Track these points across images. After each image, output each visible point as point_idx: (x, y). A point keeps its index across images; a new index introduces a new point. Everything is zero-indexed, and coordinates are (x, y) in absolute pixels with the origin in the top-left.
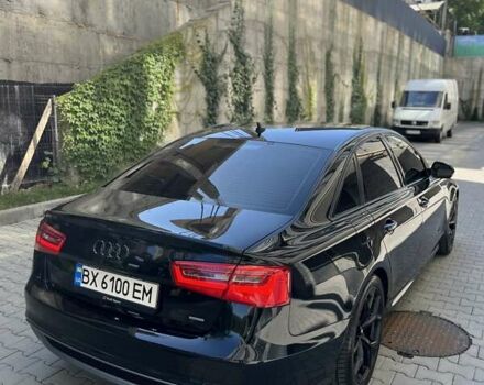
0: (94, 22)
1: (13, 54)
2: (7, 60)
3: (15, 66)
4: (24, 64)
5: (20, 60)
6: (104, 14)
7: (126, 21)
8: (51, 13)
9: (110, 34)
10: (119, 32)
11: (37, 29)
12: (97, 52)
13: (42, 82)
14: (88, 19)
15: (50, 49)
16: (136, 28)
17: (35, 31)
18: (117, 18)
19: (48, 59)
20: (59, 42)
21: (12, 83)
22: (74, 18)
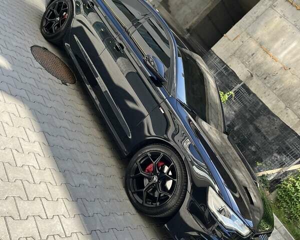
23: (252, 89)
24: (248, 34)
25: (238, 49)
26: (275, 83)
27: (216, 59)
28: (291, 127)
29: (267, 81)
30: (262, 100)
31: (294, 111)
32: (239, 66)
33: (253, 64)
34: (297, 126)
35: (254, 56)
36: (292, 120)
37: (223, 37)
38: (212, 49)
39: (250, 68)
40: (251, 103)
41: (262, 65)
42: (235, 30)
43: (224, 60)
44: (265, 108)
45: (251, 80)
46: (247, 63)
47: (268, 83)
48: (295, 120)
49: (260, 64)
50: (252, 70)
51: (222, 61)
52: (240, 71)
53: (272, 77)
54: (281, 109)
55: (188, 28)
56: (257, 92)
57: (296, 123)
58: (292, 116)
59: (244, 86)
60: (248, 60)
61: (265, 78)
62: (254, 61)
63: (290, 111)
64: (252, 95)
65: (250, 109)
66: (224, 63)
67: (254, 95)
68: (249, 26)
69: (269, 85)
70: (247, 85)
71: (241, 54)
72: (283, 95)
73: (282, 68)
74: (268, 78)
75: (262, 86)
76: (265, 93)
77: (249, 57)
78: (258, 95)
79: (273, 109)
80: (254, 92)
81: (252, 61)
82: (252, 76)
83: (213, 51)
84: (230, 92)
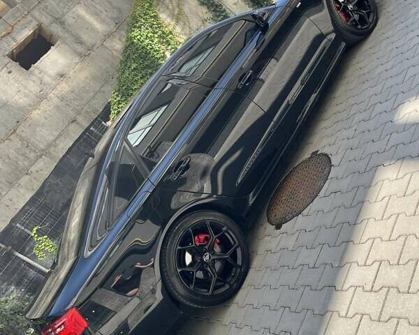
0: (93, 42)
1: (72, 114)
2: (73, 122)
3: (80, 119)
4: (83, 112)
5: (79, 113)
6: (93, 30)
7: (110, 15)
8: (67, 69)
9: (109, 35)
10: (112, 27)
11: (69, 86)
12: (113, 56)
13: (101, 110)
14: (88, 44)
15: (87, 89)
16: (120, 10)
17: (69, 89)
18: (103, 21)
19: (92, 94)
20: (86, 78)
21: (88, 129)
22: (80, 55)
28: (56, 164)
31: (33, 163)
34: (52, 158)
36: (45, 164)
44: (32, 201)
48: (46, 161)
54: (31, 181)
57: (49, 159)
58: (40, 164)
63: (33, 169)
72: (9, 180)
79: (33, 189)
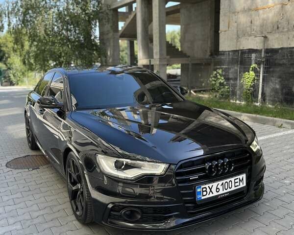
23: (276, 46)
24: (234, 13)
25: (237, 31)
26: (289, 23)
27: (229, 54)
29: (281, 29)
30: (292, 46)
32: (249, 40)
33: (258, 29)
35: (253, 22)
37: (220, 34)
38: (220, 50)
39: (259, 33)
40: (286, 57)
41: (265, 22)
42: (223, 21)
43: (235, 49)
45: (268, 41)
46: (253, 32)
47: (283, 28)
49: (263, 23)
50: (262, 33)
51: (235, 51)
52: (254, 43)
53: (282, 21)
55: (210, 54)
56: (282, 44)
59: (268, 51)
60: (251, 29)
61: (278, 28)
62: (257, 27)
64: (280, 51)
65: (290, 63)
66: (237, 50)
67: (282, 49)
68: (230, 7)
69: (286, 30)
70: (269, 48)
71: (243, 31)
73: (282, 7)
74: (279, 26)
75: (281, 36)
76: (289, 38)
77: (250, 27)
78: (285, 46)
80: (280, 47)
81: (255, 28)
82: (265, 37)
83: (222, 51)
84: (252, 66)
